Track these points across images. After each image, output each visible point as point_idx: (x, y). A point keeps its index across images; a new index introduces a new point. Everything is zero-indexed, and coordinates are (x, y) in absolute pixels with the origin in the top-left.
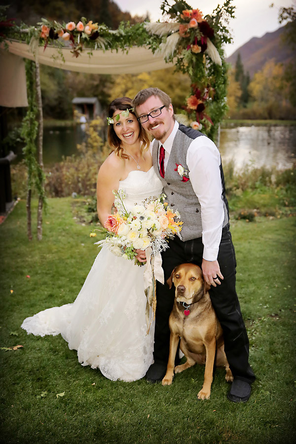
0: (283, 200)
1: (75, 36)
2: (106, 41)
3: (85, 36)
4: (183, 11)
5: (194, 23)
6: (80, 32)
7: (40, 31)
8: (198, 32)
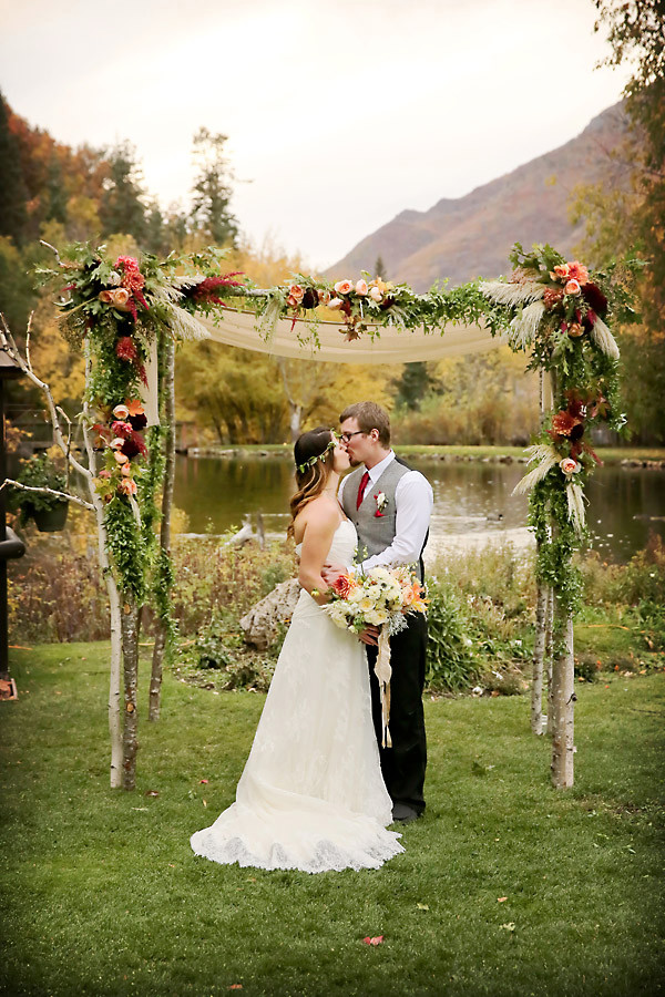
0: (642, 636)
1: (352, 305)
2: (407, 313)
3: (372, 305)
4: (555, 268)
5: (574, 288)
6: (363, 297)
7: (288, 294)
8: (581, 301)
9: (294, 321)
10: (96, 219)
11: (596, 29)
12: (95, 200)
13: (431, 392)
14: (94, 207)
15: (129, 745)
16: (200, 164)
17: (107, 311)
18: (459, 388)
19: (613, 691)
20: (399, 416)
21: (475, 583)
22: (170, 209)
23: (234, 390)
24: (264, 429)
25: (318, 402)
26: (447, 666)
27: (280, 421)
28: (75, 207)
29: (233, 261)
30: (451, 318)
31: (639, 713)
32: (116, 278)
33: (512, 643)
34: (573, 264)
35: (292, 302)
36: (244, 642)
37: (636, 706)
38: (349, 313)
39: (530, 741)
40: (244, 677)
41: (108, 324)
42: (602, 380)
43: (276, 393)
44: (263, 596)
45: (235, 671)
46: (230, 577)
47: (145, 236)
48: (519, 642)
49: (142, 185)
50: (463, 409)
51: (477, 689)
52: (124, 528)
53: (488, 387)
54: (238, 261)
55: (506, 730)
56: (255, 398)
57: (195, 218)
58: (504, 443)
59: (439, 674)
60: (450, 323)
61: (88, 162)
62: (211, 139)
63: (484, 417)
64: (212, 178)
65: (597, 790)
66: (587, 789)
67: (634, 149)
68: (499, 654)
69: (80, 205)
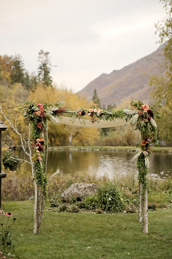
0: (169, 199)
1: (93, 115)
2: (106, 117)
3: (98, 115)
4: (141, 106)
5: (145, 111)
6: (96, 113)
7: (78, 112)
8: (147, 114)
9: (79, 119)
10: (9, 78)
11: (156, 33)
12: (9, 72)
13: (111, 130)
14: (9, 74)
15: (39, 222)
16: (41, 61)
17: (35, 117)
18: (120, 129)
19: (160, 212)
20: (102, 137)
21: (124, 184)
22: (32, 74)
23: (52, 130)
24: (61, 142)
25: (77, 133)
26: (116, 205)
27: (65, 139)
28: (3, 74)
29: (52, 91)
30: (117, 118)
31: (166, 218)
32: (38, 109)
33: (134, 200)
34: (145, 105)
35: (79, 114)
36: (62, 201)
37: (166, 216)
38: (92, 117)
39: (138, 223)
40: (64, 209)
41: (35, 120)
42: (153, 133)
43: (64, 131)
44: (67, 188)
45: (61, 207)
46: (58, 183)
47: (24, 83)
48: (136, 200)
49: (23, 68)
50: (121, 135)
51: (125, 212)
52: (38, 168)
53: (128, 128)
54: (53, 91)
55: (132, 221)
56: (58, 132)
57: (39, 77)
58: (134, 145)
59: (115, 208)
60: (116, 119)
61: (6, 60)
62: (44, 53)
63: (127, 137)
64: (44, 65)
65: (153, 233)
66: (151, 233)
67: (167, 65)
68: (130, 203)
69: (5, 73)
